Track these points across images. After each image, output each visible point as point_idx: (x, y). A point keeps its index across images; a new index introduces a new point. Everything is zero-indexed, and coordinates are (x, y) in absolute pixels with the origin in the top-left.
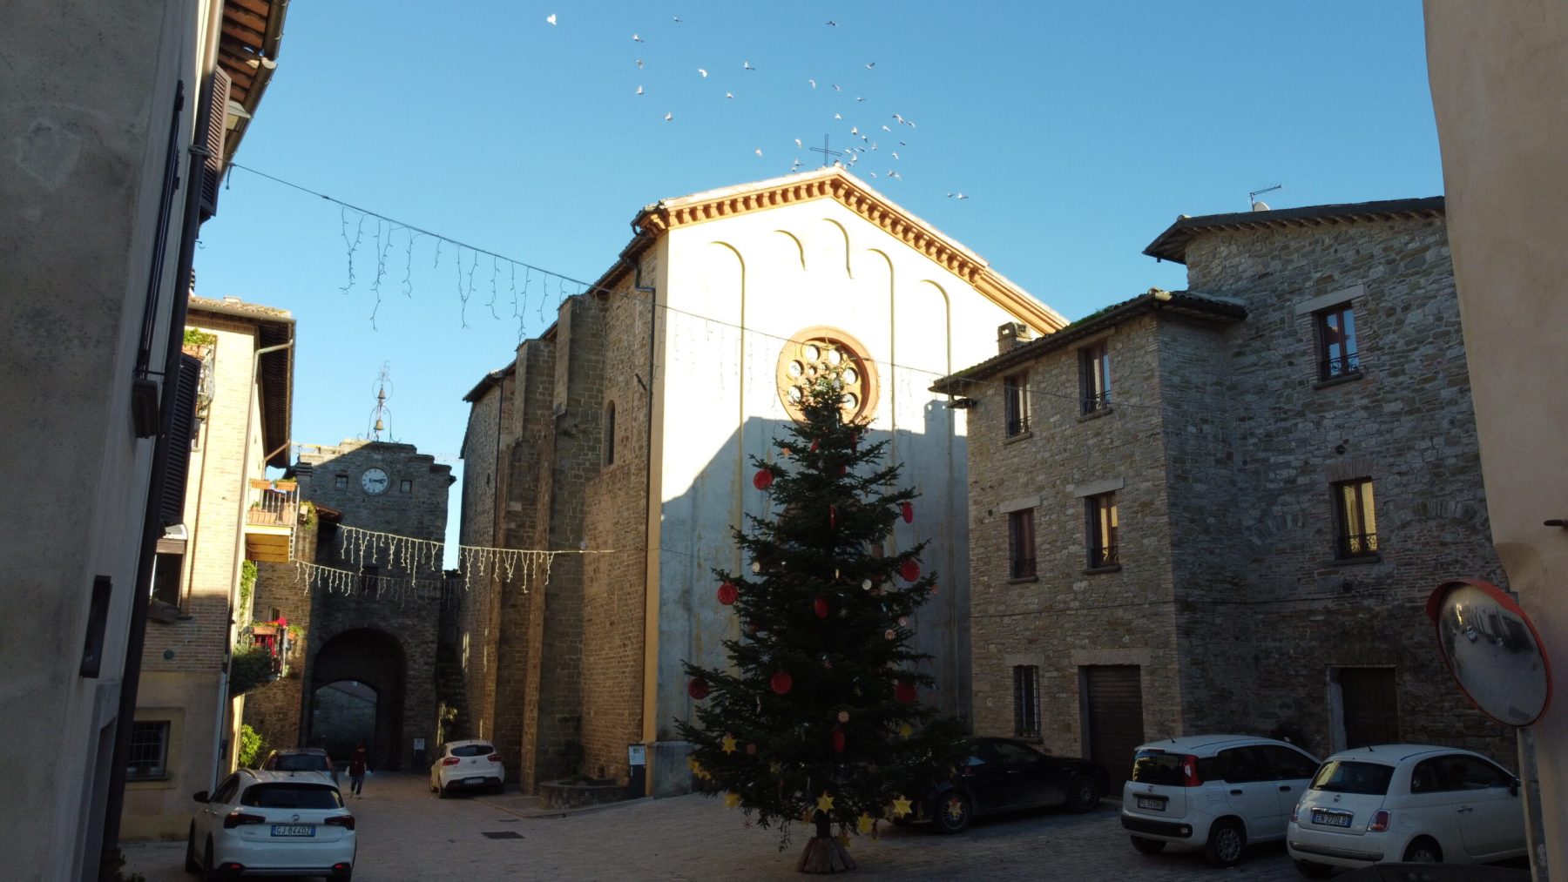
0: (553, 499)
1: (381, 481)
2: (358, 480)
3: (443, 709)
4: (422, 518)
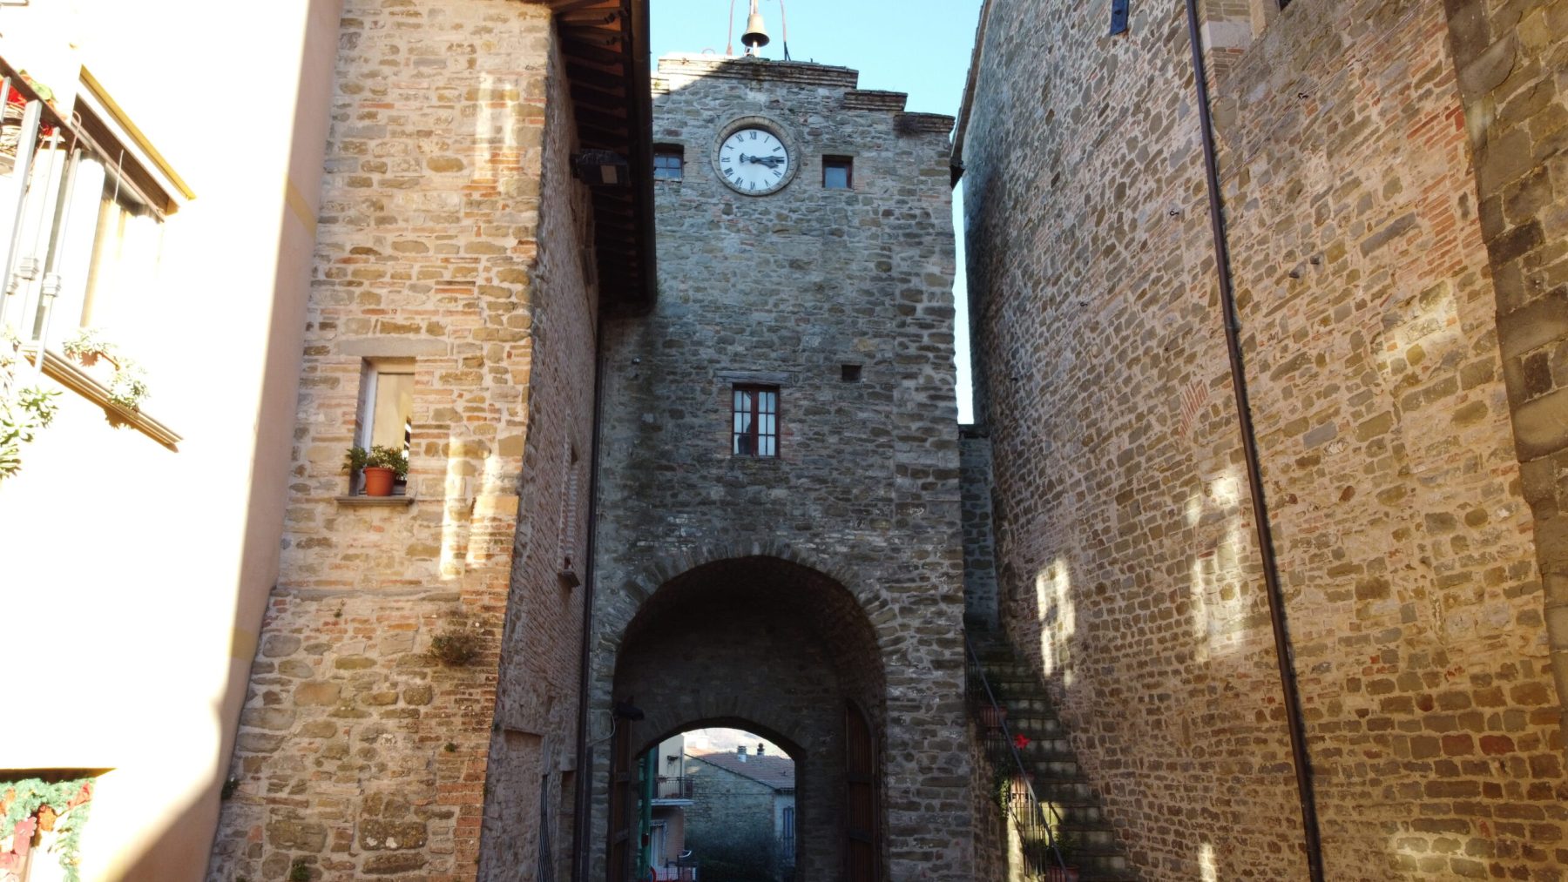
1: (772, 162)
2: (709, 157)
4: (887, 253)
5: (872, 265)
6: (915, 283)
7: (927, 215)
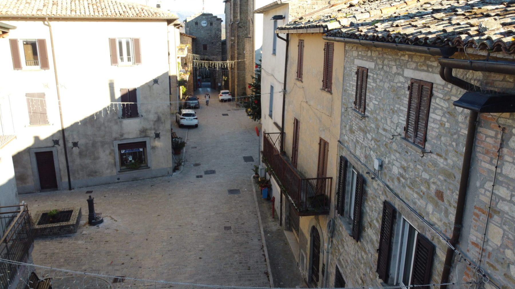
0: (238, 42)
1: (205, 23)
2: (200, 23)
3: (224, 77)
4: (216, 32)
6: (218, 34)
7: (219, 28)
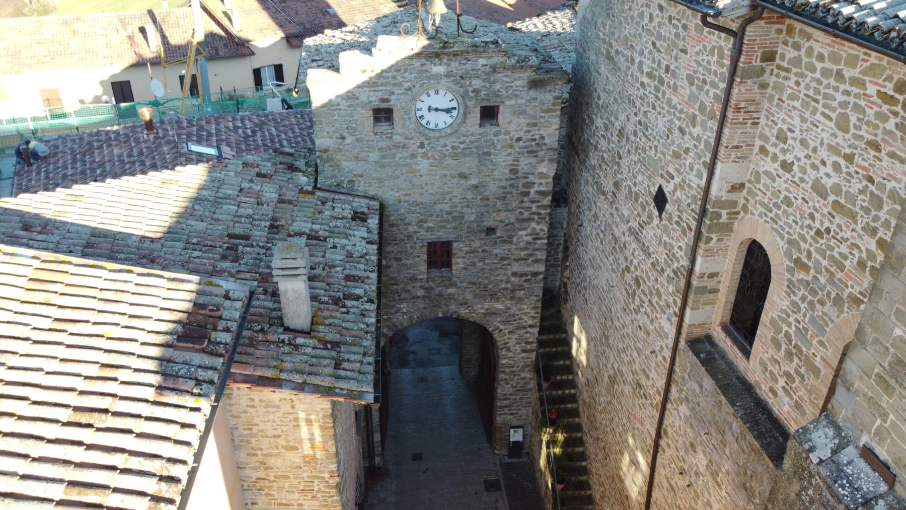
1: (447, 110)
2: (409, 112)
4: (516, 163)
5: (507, 171)
6: (531, 178)
7: (543, 138)
